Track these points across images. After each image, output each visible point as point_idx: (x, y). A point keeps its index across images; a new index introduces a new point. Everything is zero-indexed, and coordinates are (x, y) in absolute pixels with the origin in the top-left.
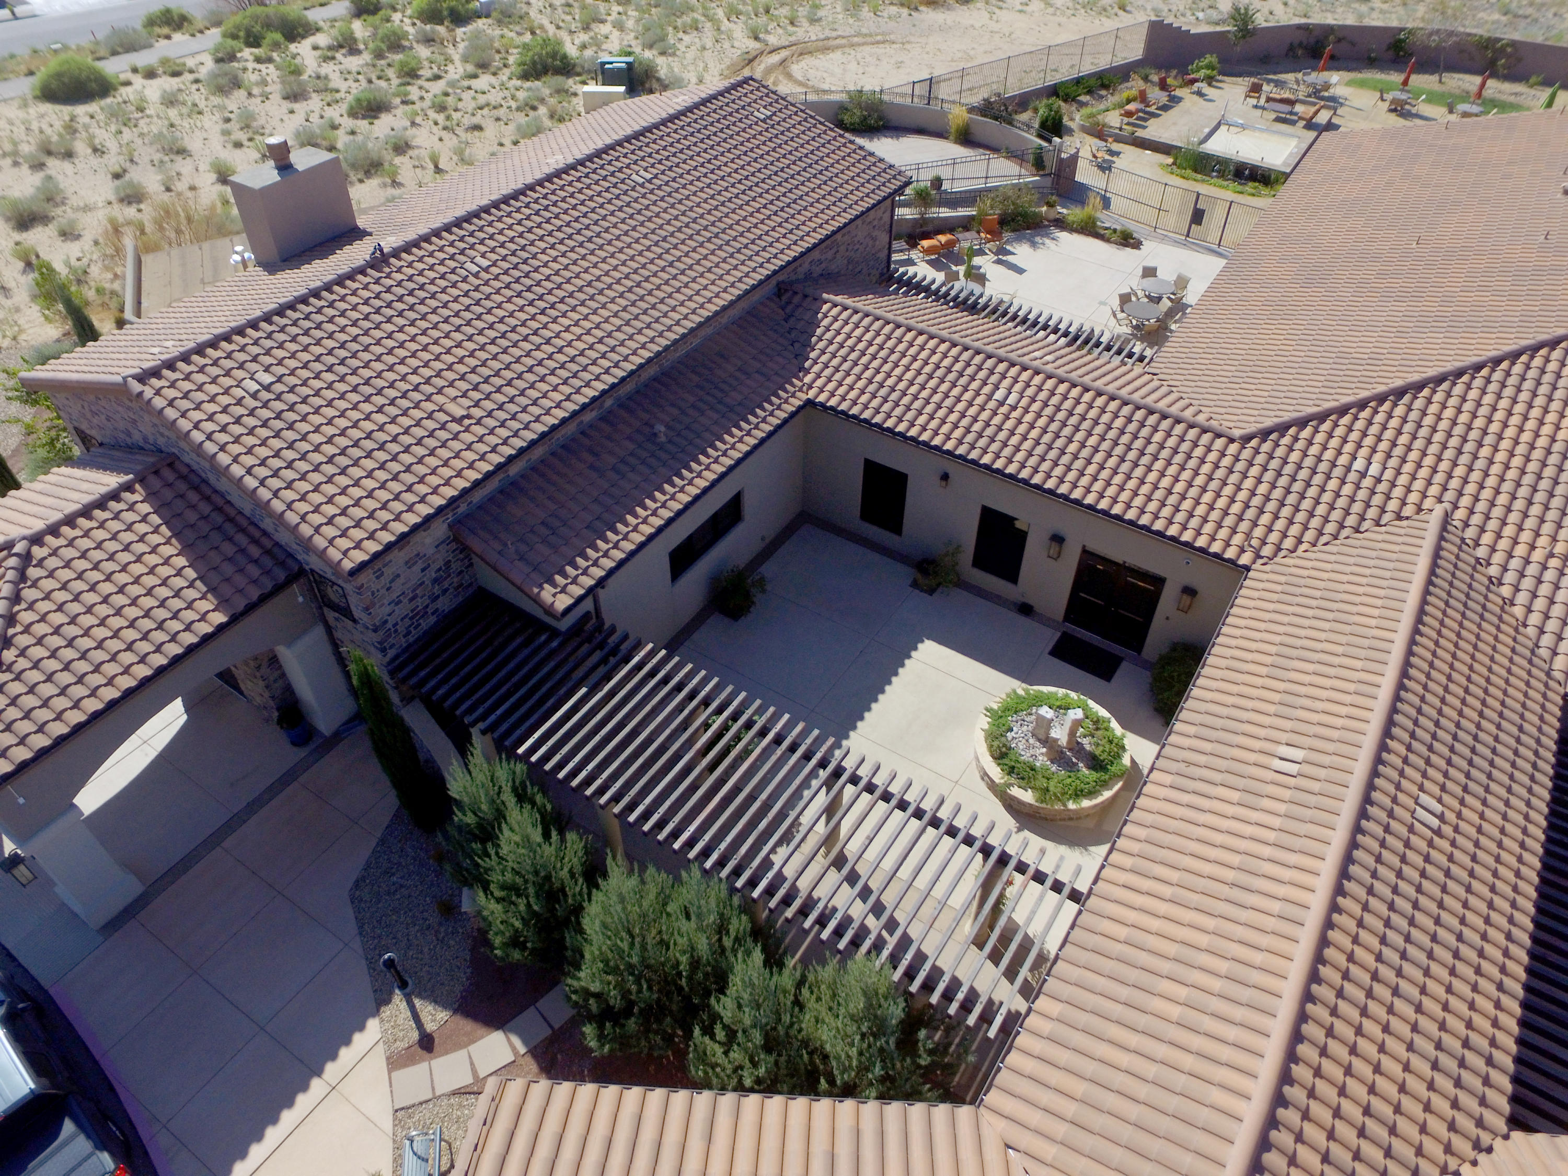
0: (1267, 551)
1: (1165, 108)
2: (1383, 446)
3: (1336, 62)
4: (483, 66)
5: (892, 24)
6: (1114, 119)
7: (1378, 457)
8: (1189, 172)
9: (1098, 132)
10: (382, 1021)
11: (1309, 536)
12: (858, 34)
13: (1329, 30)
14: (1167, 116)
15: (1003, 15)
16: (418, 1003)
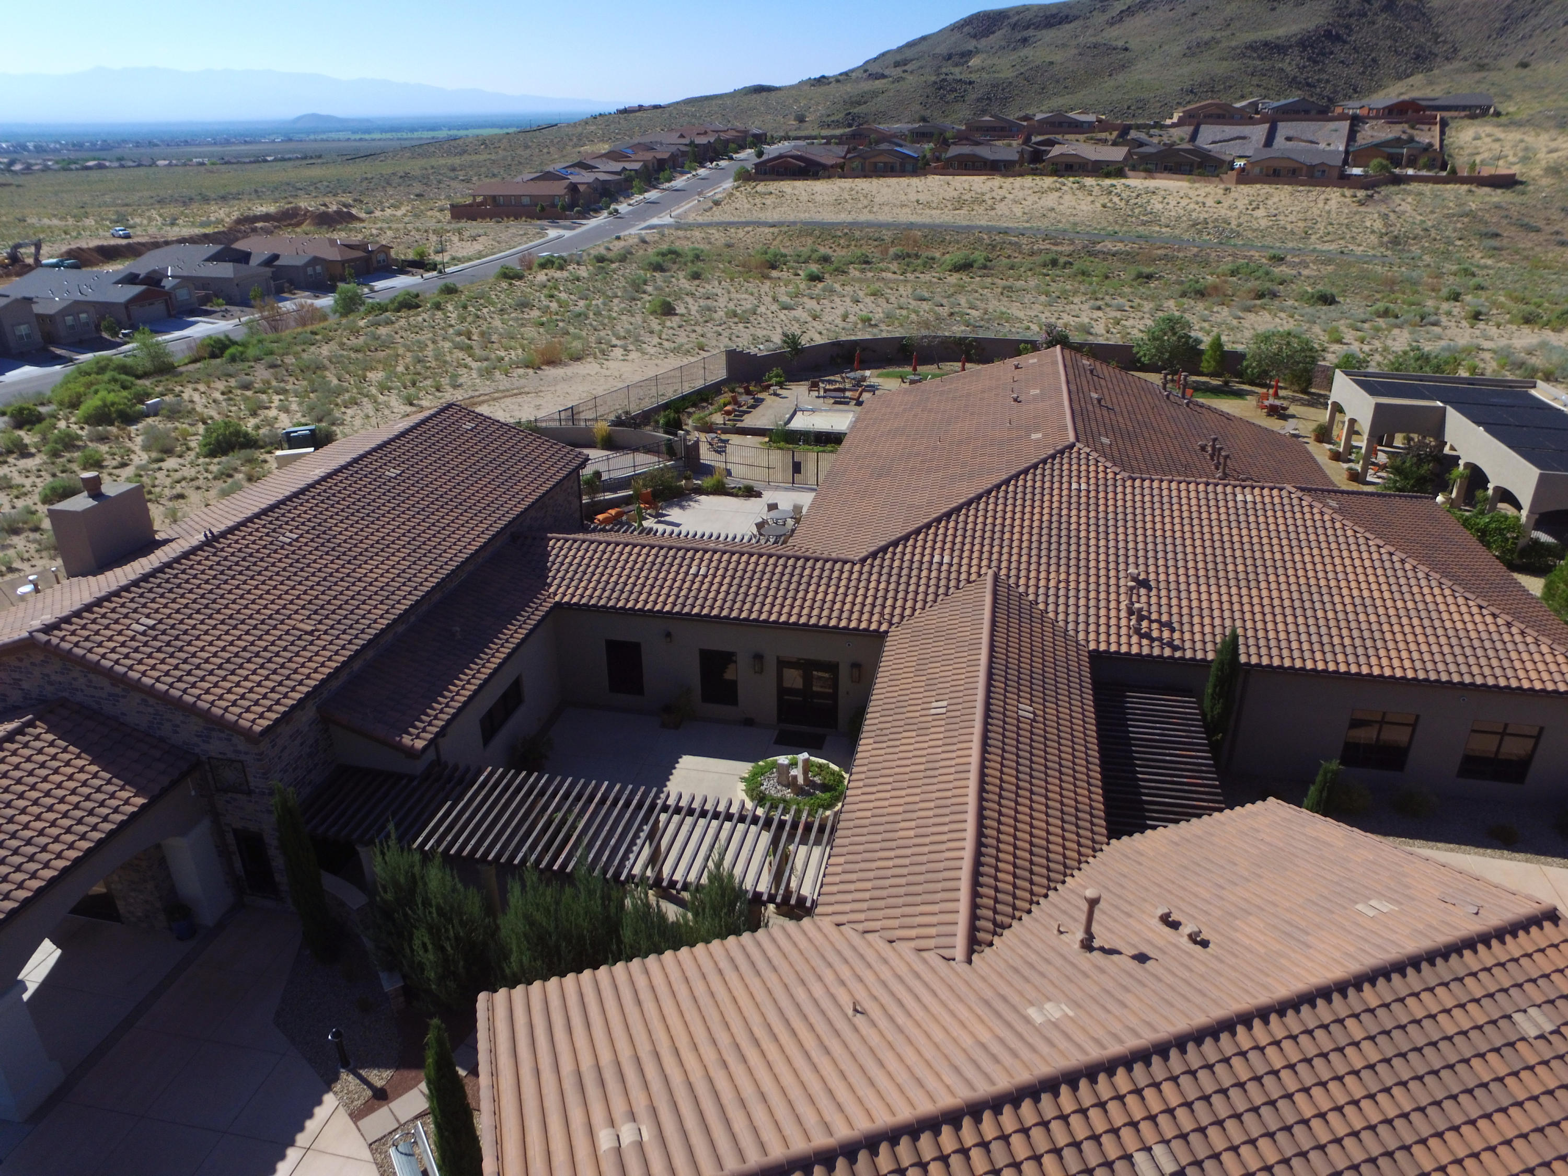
0: (896, 620)
1: (754, 407)
2: (948, 546)
3: (866, 364)
4: (168, 451)
5: (523, 381)
6: (718, 419)
7: (947, 552)
8: (782, 444)
9: (708, 428)
10: (336, 1093)
11: (919, 605)
12: (497, 391)
13: (855, 343)
14: (755, 412)
15: (610, 364)
16: (363, 1072)
